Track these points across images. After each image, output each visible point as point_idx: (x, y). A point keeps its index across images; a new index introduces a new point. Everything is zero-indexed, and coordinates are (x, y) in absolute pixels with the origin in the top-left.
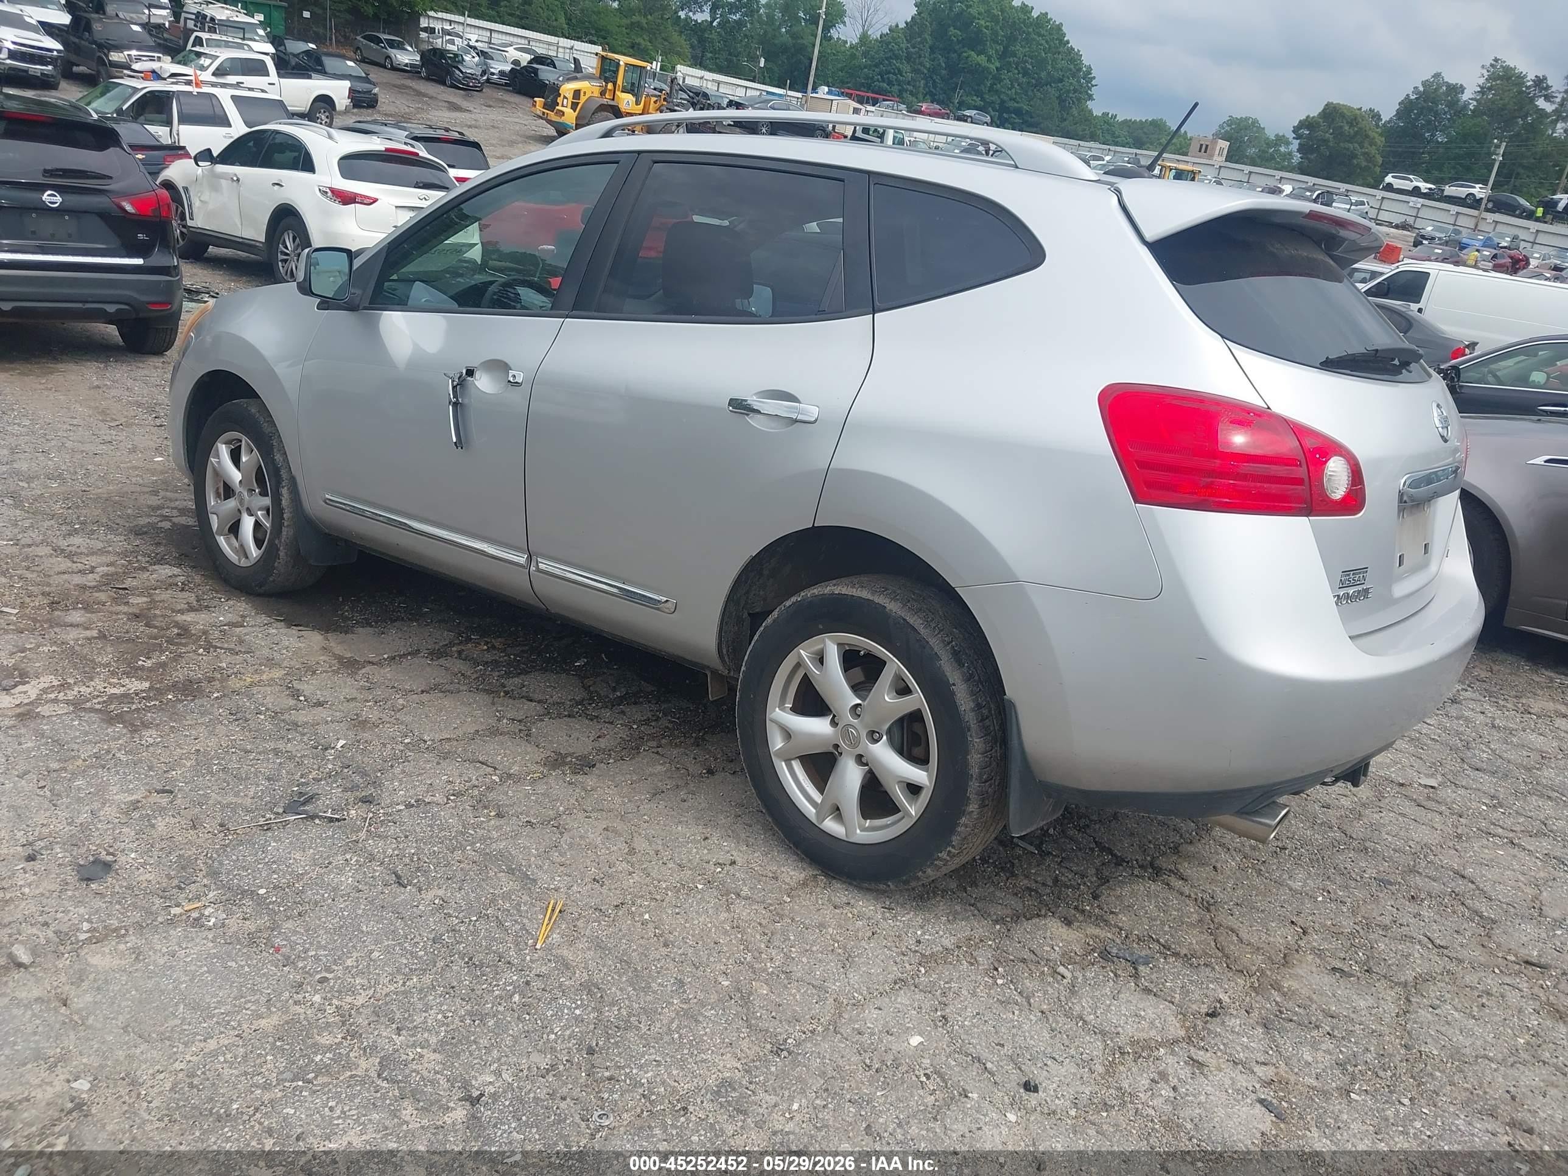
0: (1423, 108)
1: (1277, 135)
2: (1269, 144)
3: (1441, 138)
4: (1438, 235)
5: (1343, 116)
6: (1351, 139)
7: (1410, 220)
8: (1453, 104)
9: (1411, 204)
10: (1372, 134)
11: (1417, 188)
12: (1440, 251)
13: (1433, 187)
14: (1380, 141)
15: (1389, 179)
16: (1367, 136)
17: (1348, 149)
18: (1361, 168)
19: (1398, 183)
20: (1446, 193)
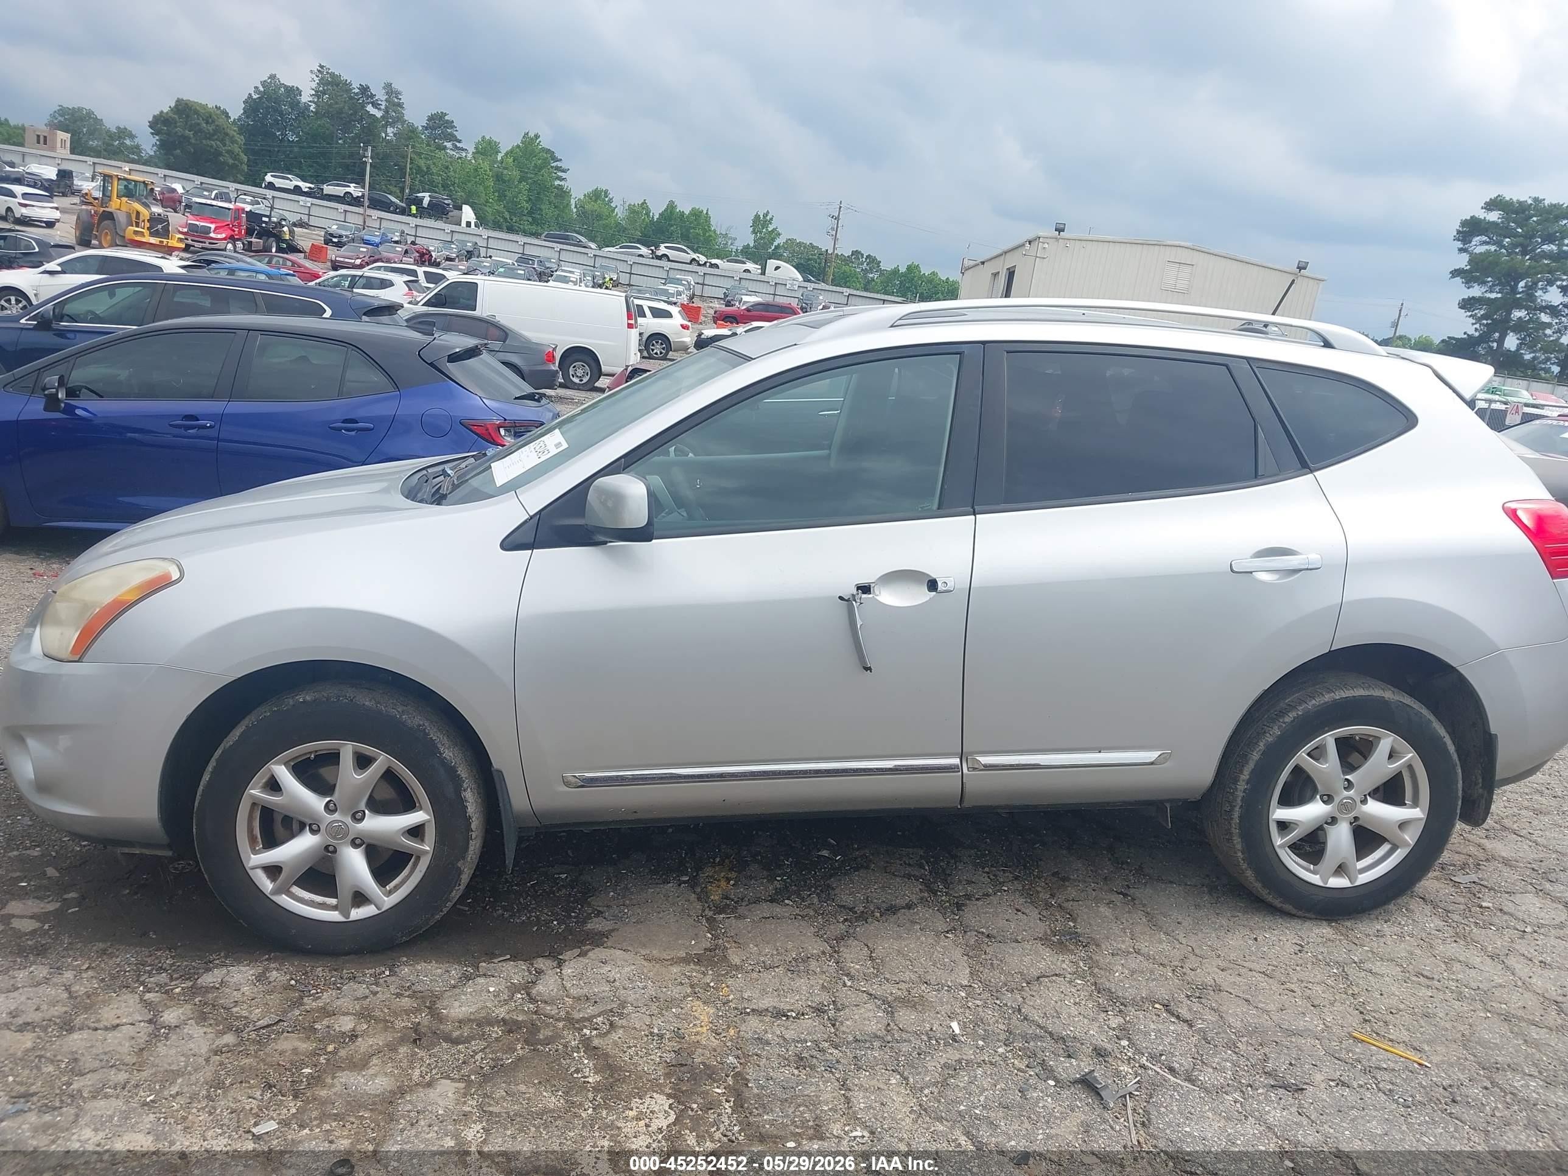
0: (268, 108)
1: (118, 128)
2: (112, 136)
3: (292, 138)
4: (344, 233)
5: (196, 112)
6: (210, 136)
7: (305, 218)
8: (295, 105)
9: (301, 203)
10: (232, 133)
11: (297, 187)
12: (365, 250)
13: (312, 186)
14: (241, 139)
15: (269, 178)
16: (227, 134)
17: (212, 146)
18: (229, 166)
19: (279, 183)
20: (325, 192)
